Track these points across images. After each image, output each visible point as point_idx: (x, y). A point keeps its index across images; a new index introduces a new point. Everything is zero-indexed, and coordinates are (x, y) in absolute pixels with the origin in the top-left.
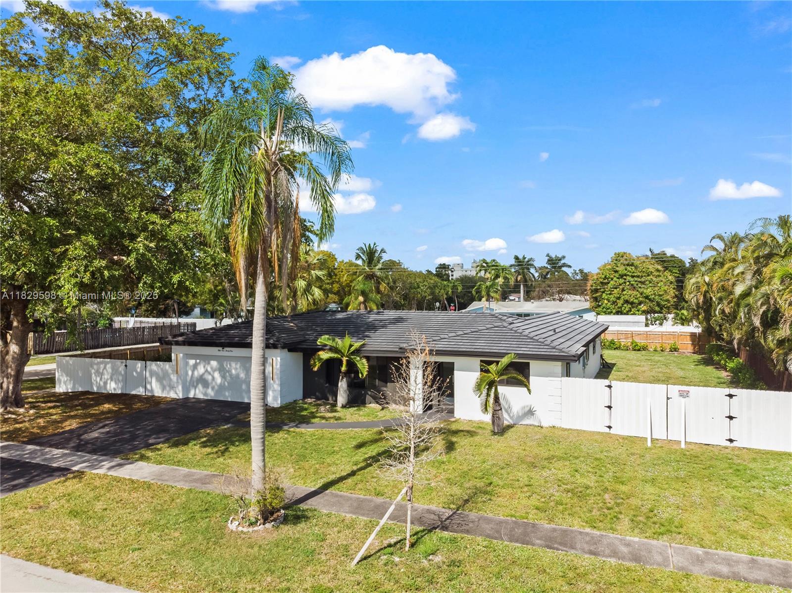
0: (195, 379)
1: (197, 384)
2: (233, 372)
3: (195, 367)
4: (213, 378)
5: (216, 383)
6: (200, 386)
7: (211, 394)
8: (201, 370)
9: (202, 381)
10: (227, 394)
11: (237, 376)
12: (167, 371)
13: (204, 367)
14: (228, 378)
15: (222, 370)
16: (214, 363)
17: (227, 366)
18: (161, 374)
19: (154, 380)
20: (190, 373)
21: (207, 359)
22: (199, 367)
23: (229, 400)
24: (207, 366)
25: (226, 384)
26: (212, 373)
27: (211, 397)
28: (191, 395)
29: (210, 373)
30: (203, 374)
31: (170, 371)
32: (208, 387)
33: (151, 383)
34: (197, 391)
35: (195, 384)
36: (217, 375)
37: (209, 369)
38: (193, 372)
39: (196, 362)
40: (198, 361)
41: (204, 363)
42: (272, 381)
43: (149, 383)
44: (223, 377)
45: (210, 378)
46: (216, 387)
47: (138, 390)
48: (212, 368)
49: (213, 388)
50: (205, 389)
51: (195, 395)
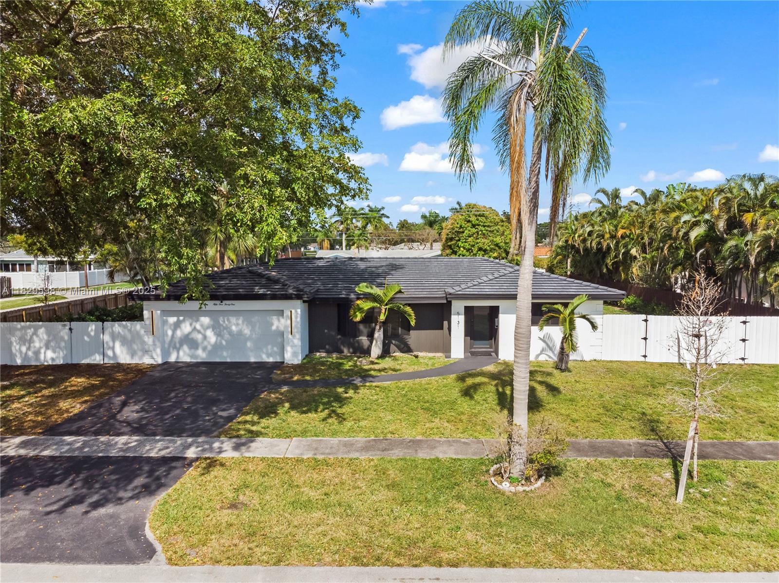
0: (177, 341)
1: (181, 345)
2: (234, 328)
3: (177, 325)
4: (205, 337)
5: (209, 342)
6: (185, 348)
7: (201, 355)
8: (186, 328)
9: (189, 341)
10: (225, 354)
11: (240, 333)
12: (138, 333)
13: (191, 325)
14: (227, 336)
15: (216, 327)
16: (205, 320)
17: (224, 322)
18: (129, 336)
19: (117, 345)
20: (170, 333)
21: (194, 315)
22: (183, 326)
23: (229, 360)
24: (194, 324)
25: (224, 343)
26: (202, 331)
27: (203, 359)
28: (173, 358)
29: (199, 332)
30: (189, 333)
31: (142, 332)
32: (197, 348)
33: (113, 348)
34: (181, 353)
35: (178, 345)
36: (210, 333)
37: (198, 327)
38: (174, 331)
39: (178, 319)
40: (181, 318)
41: (190, 320)
42: (290, 336)
43: (109, 348)
44: (218, 335)
45: (199, 337)
46: (209, 348)
47: (93, 358)
48: (202, 326)
49: (204, 349)
50: (193, 351)
51: (178, 357)
